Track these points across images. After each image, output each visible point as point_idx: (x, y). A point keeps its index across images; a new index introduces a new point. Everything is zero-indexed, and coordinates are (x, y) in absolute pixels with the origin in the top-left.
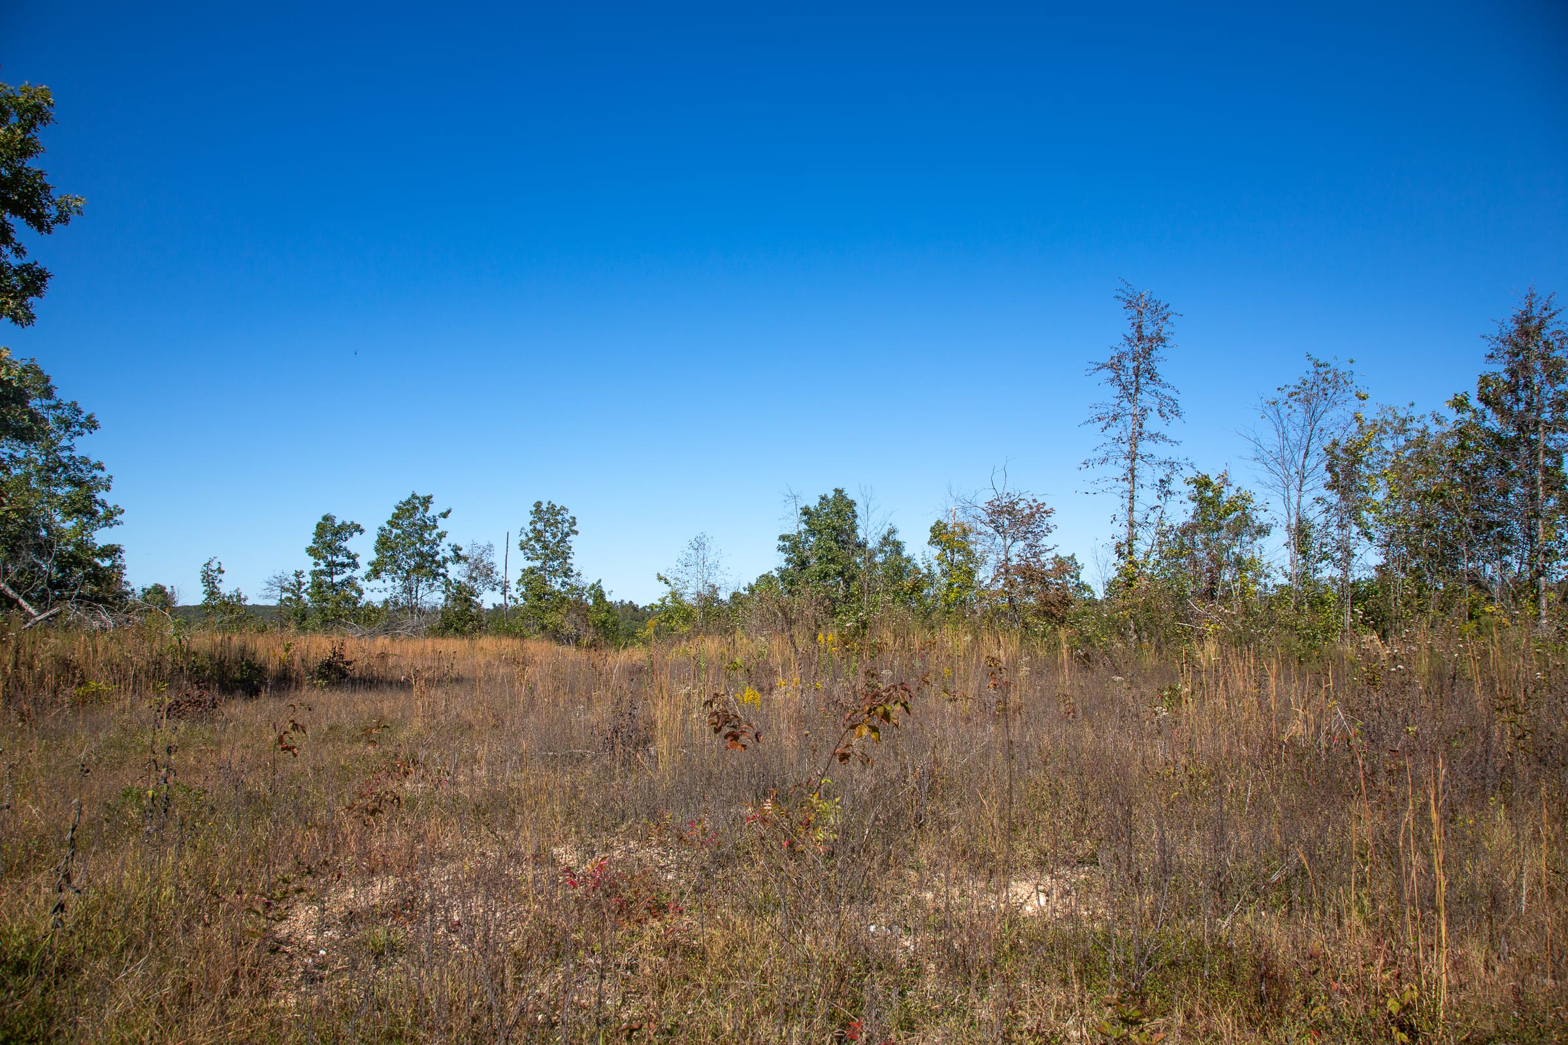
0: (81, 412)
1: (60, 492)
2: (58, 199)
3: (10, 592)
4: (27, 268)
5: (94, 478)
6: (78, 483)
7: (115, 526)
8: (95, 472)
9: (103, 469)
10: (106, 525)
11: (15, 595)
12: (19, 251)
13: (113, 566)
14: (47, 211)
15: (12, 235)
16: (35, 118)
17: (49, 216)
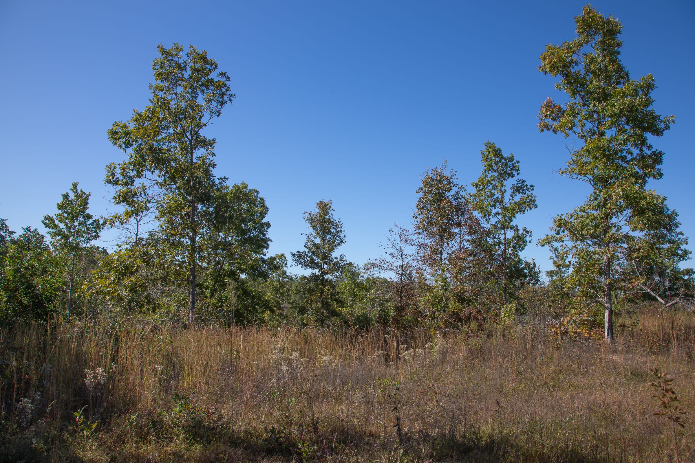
0: (669, 210)
1: (664, 246)
2: (663, 120)
3: (652, 293)
4: (654, 153)
5: (679, 239)
6: (673, 242)
7: (688, 260)
8: (680, 236)
9: (683, 234)
10: (684, 259)
11: (654, 295)
12: (650, 147)
13: (689, 279)
14: (660, 126)
15: (646, 141)
16: (648, 89)
17: (661, 128)
